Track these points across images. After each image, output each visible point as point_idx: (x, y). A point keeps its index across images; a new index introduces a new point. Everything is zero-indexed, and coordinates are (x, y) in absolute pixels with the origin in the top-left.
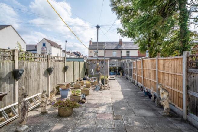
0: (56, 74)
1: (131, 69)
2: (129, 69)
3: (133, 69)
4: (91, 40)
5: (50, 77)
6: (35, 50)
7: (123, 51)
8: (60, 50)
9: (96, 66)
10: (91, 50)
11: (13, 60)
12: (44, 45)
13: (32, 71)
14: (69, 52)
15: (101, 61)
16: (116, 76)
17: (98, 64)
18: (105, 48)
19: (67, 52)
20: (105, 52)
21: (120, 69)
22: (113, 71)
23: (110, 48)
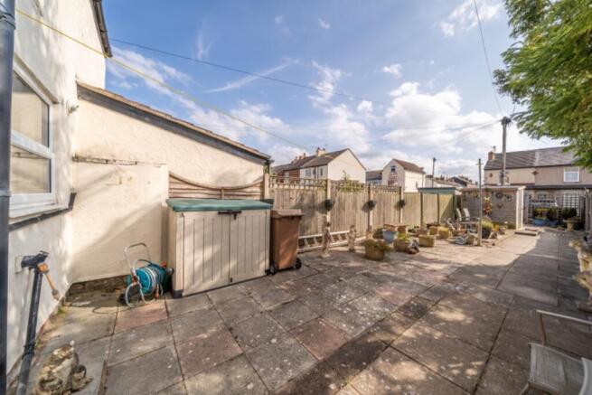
0: (382, 209)
4: (492, 150)
5: (371, 212)
6: (380, 178)
8: (420, 176)
9: (482, 203)
10: (489, 172)
11: (326, 190)
12: (393, 170)
13: (347, 203)
14: (442, 179)
15: (495, 193)
16: (548, 228)
17: (487, 199)
18: (536, 165)
19: (437, 179)
20: (535, 173)
21: (570, 213)
22: (544, 218)
23: (555, 163)
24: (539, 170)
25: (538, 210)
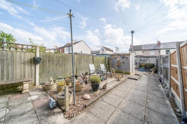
1: (166, 67)
2: (163, 67)
3: (169, 67)
7: (161, 51)
9: (116, 61)
10: (130, 51)
12: (103, 50)
15: (121, 56)
17: (118, 59)
18: (143, 49)
20: (143, 52)
21: (152, 66)
22: (144, 68)
23: (148, 49)
24: (144, 51)
25: (142, 64)
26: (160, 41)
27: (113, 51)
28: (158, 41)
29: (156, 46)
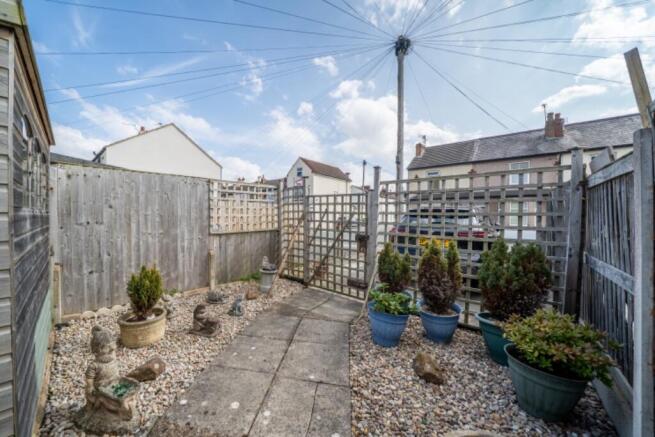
4: (421, 141)
10: (414, 172)
12: (299, 174)
20: (472, 173)
23: (499, 155)
24: (478, 167)
26: (558, 115)
27: (350, 177)
28: (550, 115)
29: (540, 138)
